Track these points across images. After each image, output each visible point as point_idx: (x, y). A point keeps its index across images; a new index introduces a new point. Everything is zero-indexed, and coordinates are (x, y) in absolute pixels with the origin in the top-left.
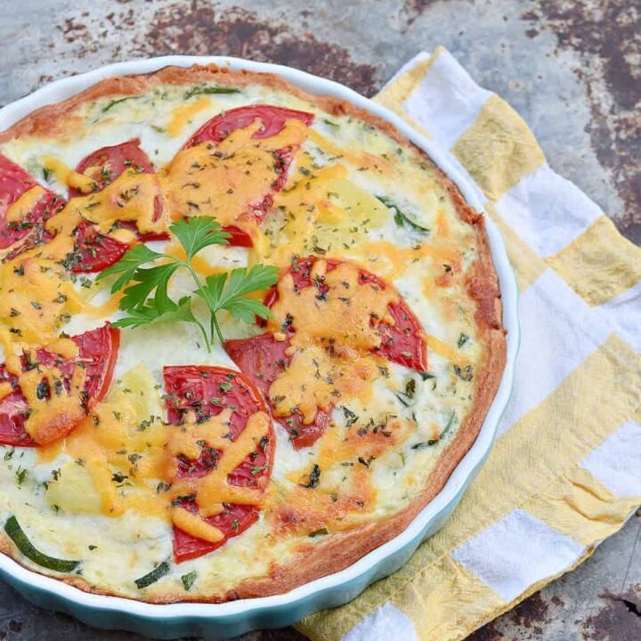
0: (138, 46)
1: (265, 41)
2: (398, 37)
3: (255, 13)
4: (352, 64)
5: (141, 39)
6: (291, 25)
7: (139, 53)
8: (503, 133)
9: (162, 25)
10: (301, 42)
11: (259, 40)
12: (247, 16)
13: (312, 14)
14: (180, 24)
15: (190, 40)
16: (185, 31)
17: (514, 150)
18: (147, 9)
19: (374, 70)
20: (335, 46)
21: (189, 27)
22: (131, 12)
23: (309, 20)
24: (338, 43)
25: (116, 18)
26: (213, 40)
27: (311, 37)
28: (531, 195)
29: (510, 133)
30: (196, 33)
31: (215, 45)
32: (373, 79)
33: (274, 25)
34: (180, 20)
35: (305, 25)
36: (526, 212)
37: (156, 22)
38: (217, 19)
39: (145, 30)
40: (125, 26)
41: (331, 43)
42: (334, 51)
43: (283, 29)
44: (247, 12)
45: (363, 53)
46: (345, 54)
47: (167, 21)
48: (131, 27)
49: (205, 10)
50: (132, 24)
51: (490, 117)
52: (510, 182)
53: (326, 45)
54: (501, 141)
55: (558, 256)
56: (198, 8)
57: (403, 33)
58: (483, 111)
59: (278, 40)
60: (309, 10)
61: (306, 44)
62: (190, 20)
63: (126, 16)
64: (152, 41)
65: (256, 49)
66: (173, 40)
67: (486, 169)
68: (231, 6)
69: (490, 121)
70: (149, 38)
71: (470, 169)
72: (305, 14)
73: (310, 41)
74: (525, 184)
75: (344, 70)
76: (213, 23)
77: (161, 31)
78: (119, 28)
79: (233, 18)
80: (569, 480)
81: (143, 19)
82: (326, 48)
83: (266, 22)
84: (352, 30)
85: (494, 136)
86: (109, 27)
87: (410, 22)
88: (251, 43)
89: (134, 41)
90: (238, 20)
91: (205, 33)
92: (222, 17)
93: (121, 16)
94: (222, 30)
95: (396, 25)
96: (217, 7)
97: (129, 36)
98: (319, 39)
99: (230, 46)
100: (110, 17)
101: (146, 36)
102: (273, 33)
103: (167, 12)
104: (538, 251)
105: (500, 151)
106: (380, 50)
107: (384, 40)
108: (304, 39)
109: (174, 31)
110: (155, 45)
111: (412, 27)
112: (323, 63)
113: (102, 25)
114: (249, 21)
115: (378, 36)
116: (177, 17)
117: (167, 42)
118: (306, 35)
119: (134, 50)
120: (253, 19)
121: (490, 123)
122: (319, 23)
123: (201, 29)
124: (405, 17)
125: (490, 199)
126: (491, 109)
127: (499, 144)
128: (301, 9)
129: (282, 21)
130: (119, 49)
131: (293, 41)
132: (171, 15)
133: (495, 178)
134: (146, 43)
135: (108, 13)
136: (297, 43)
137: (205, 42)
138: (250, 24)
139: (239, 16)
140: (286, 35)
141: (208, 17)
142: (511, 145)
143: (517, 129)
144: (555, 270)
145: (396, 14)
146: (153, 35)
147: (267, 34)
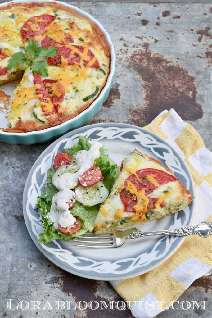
0: (127, 59)
1: (164, 64)
2: (204, 70)
3: (163, 56)
4: (189, 75)
5: (128, 57)
6: (173, 61)
7: (127, 61)
8: (192, 136)
9: (135, 55)
10: (175, 67)
11: (163, 64)
12: (161, 56)
13: (180, 59)
14: (141, 55)
15: (142, 60)
16: (141, 57)
17: (195, 142)
18: (132, 49)
19: (195, 78)
20: (185, 69)
21: (143, 57)
22: (127, 49)
23: (179, 61)
24: (186, 69)
25: (123, 51)
26: (149, 61)
27: (178, 66)
28: (200, 156)
29: (193, 136)
30: (144, 59)
31: (149, 63)
32: (194, 81)
33: (168, 60)
34: (141, 54)
35: (177, 62)
36: (198, 161)
37: (134, 53)
38: (152, 56)
39: (130, 55)
40: (124, 53)
41: (184, 68)
42: (184, 71)
43: (170, 62)
44: (161, 55)
45: (192, 73)
46: (187, 72)
47: (137, 54)
48: (126, 54)
49: (149, 53)
50: (127, 53)
51: (187, 131)
52: (193, 152)
53: (182, 69)
54: (191, 139)
55: (208, 176)
56: (147, 52)
57: (206, 69)
58: (185, 130)
59: (168, 65)
60: (179, 58)
61: (176, 67)
62: (144, 54)
63: (126, 50)
64: (131, 59)
65: (161, 66)
66: (137, 59)
67: (186, 148)
68: (157, 53)
69: (188, 132)
70: (131, 58)
71: (180, 147)
72: (178, 59)
73: (178, 67)
74: (198, 153)
75: (186, 77)
76: (150, 57)
77: (134, 56)
78: (123, 53)
79: (156, 56)
80: (208, 250)
81: (130, 52)
82: (182, 70)
83: (166, 59)
84: (191, 65)
85: (188, 137)
86: (120, 52)
87: (209, 66)
88: (160, 64)
89: (126, 58)
90: (158, 57)
91: (147, 59)
92: (153, 55)
93: (124, 50)
94: (153, 59)
95: (204, 66)
96: (153, 52)
97: (125, 56)
98: (180, 66)
99: (154, 64)
100: (121, 50)
101: (130, 57)
102: (167, 62)
103: (138, 51)
104: (201, 174)
105: (190, 142)
106: (198, 73)
107: (200, 70)
108: (176, 66)
109: (139, 57)
110: (132, 60)
111: (209, 68)
112: (180, 74)
113: (118, 52)
114: (161, 58)
115: (198, 68)
116: (140, 53)
117: (136, 60)
118: (177, 64)
119: (125, 60)
120: (162, 57)
121: (188, 133)
122: (182, 62)
123: (146, 58)
124: (208, 64)
125: (187, 157)
126: (188, 129)
127: (190, 139)
128: (177, 57)
129: (171, 60)
130: (121, 59)
131: (173, 66)
132: (139, 53)
133: (188, 150)
134: (130, 59)
135: (121, 48)
136: (174, 66)
137: (146, 61)
138: (161, 59)
139: (159, 56)
140: (171, 64)
141: (149, 55)
142: (194, 140)
143: (196, 135)
144: (207, 180)
145: (205, 63)
146: (132, 57)
147: (165, 62)
